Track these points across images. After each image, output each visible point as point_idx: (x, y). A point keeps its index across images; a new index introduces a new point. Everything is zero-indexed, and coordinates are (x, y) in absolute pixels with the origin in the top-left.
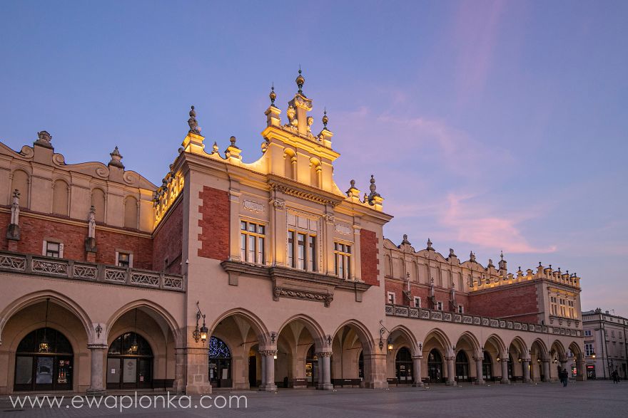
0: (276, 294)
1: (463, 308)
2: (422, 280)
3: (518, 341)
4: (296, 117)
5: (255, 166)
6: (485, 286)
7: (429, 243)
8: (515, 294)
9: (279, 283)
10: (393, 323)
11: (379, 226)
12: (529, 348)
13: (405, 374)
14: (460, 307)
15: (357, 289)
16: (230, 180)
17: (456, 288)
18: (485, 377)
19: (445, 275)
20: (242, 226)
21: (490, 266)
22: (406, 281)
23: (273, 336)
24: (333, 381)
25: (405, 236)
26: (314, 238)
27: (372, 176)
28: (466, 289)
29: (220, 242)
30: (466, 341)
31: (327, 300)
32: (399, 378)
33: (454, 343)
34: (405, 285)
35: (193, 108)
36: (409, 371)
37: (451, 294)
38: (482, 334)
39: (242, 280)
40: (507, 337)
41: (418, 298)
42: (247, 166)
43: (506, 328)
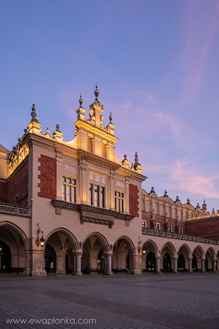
0: (82, 220)
1: (182, 230)
2: (161, 214)
3: (211, 249)
4: (94, 115)
5: (71, 144)
6: (195, 218)
7: (166, 192)
8: (210, 223)
9: (84, 214)
10: (145, 239)
11: (139, 182)
12: (216, 254)
13: (151, 267)
14: (181, 230)
15: (127, 218)
16: (56, 152)
17: (179, 219)
18: (193, 269)
19: (173, 211)
20: (63, 179)
21: (198, 207)
22: (152, 214)
23: (80, 244)
24: (113, 270)
25: (153, 188)
26: (104, 188)
27: (136, 153)
28: (184, 219)
29: (51, 189)
30: (184, 249)
31: (110, 224)
32: (148, 269)
33: (177, 250)
34: (151, 216)
35: (34, 105)
36: (153, 265)
37: (176, 222)
38: (192, 246)
39: (63, 211)
40: (205, 247)
41: (159, 224)
42: (66, 143)
43: (205, 242)
